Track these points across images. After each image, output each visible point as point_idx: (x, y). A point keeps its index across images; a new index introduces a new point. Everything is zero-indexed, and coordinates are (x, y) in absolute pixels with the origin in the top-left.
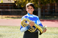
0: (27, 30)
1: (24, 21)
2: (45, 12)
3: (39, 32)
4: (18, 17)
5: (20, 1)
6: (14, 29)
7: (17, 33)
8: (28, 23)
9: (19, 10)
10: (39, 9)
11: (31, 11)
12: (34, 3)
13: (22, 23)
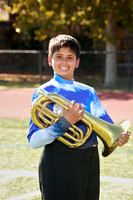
1: (43, 103)
5: (32, 13)
6: (10, 131)
7: (22, 148)
9: (27, 52)
10: (110, 48)
12: (88, 23)
13: (37, 112)
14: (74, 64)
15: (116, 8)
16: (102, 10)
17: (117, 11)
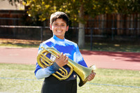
0: (51, 76)
2: (94, 34)
3: (78, 80)
4: (33, 43)
5: (38, 6)
6: (23, 71)
8: (53, 59)
10: (81, 26)
11: (62, 31)
12: (69, 12)
14: (65, 29)
15: (84, 4)
16: (77, 5)
17: (85, 6)
